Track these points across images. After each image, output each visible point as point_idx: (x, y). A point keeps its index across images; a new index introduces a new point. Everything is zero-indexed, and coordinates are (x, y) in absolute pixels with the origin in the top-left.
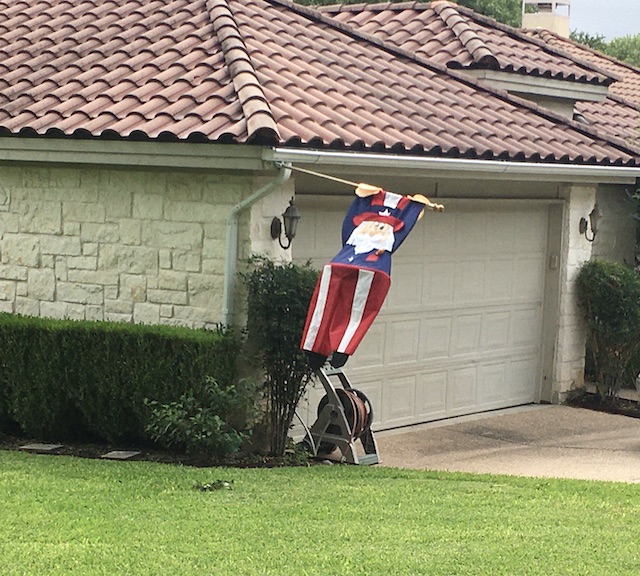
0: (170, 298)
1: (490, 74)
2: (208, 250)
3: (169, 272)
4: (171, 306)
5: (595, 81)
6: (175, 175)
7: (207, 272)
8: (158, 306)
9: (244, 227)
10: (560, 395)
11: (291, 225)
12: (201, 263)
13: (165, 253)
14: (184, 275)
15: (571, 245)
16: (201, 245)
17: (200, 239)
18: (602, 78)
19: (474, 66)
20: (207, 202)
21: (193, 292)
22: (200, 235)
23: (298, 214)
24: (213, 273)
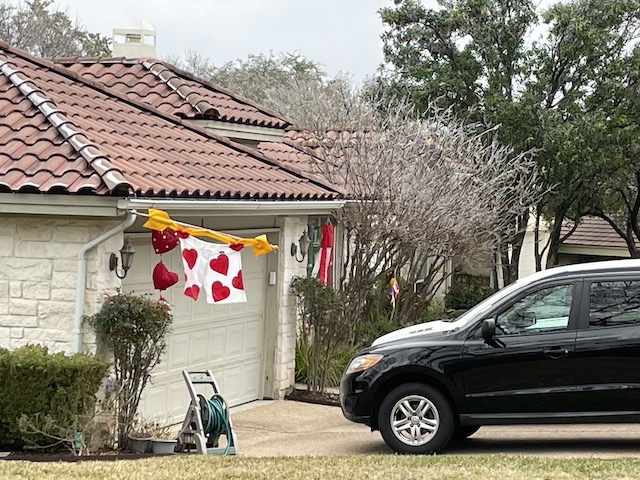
0: (20, 322)
1: (211, 124)
2: (57, 281)
3: (19, 301)
4: (21, 329)
5: (277, 126)
6: (25, 219)
7: (56, 299)
8: (8, 329)
9: (92, 262)
10: (280, 393)
11: (128, 260)
12: (50, 292)
13: (15, 284)
14: (35, 302)
15: (286, 266)
16: (51, 277)
17: (49, 272)
18: (282, 123)
19: (198, 117)
20: (56, 241)
21: (42, 317)
22: (49, 268)
23: (133, 250)
24: (62, 300)
